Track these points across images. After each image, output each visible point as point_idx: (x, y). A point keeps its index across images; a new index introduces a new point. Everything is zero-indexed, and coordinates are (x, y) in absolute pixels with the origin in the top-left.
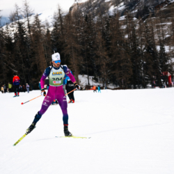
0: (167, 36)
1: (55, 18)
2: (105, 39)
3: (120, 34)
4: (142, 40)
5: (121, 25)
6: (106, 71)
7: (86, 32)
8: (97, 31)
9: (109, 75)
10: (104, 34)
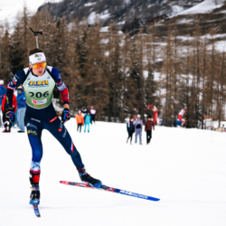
0: (159, 60)
1: (17, 18)
2: (79, 54)
3: (100, 49)
4: (126, 61)
5: (102, 38)
6: (76, 94)
7: (55, 41)
8: (71, 42)
9: (78, 101)
10: (78, 47)
